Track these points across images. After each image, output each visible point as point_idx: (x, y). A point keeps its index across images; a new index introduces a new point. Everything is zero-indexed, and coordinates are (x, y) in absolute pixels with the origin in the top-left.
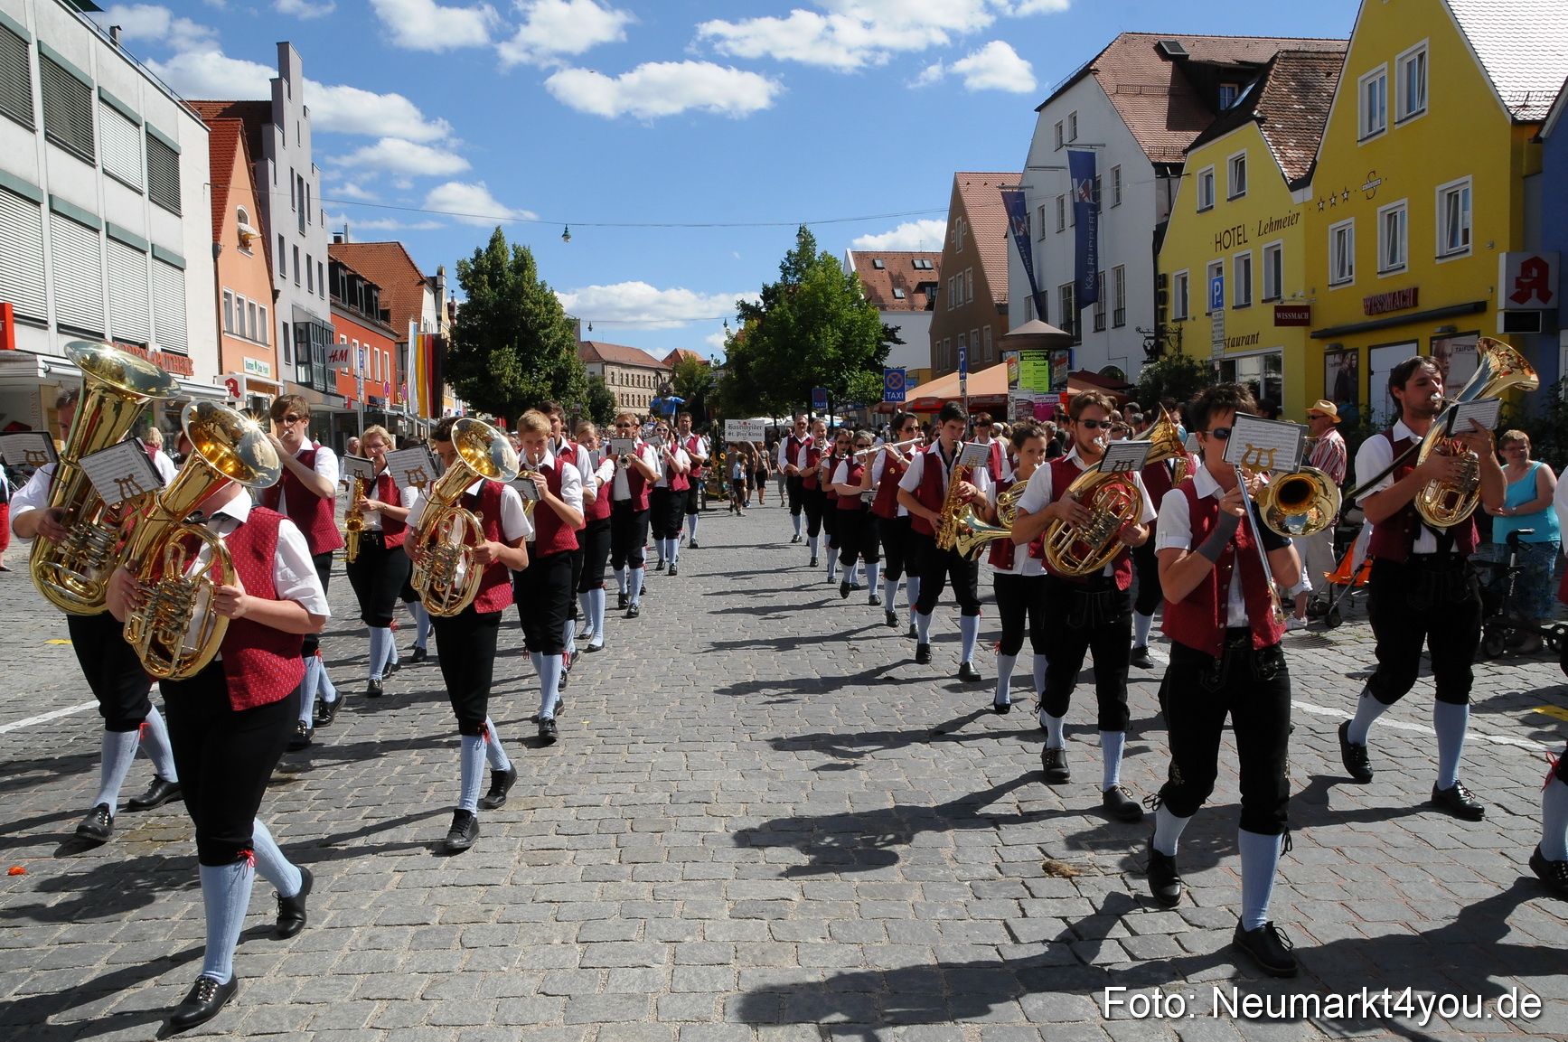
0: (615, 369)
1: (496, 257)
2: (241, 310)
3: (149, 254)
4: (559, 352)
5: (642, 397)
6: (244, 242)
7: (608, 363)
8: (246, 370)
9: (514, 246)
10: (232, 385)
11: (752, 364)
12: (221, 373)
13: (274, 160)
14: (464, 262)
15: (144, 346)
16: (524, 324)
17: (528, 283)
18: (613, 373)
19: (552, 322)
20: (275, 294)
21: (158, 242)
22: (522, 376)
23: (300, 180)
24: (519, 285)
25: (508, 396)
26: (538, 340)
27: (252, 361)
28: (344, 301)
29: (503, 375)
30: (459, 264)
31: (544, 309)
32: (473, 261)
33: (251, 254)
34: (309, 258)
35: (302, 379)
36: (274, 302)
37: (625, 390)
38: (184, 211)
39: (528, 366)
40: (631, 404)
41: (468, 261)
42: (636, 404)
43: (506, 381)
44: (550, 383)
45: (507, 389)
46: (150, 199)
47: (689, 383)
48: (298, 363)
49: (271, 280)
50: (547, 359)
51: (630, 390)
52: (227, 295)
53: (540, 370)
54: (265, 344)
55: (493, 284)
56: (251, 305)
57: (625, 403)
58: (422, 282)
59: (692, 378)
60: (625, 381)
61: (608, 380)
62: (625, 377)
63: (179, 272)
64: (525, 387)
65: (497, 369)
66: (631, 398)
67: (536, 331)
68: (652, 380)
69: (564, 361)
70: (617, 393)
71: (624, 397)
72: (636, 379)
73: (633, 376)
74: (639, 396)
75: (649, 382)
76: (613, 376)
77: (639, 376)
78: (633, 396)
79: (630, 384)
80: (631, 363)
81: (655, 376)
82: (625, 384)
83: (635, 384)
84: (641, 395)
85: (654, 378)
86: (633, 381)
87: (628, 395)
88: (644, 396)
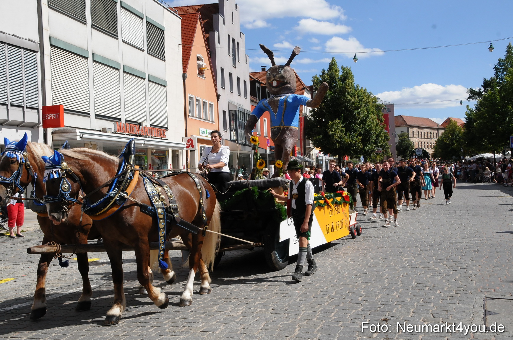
0: (415, 130)
1: (332, 74)
2: (198, 105)
3: (147, 80)
4: (366, 122)
5: (429, 143)
6: (201, 72)
7: (411, 126)
8: (201, 134)
9: (342, 67)
10: (190, 142)
11: (475, 124)
12: (186, 136)
13: (218, 31)
14: (316, 77)
15: (140, 124)
16: (346, 107)
17: (349, 86)
18: (413, 132)
19: (360, 107)
20: (218, 97)
21: (152, 73)
22: (345, 134)
23: (233, 40)
24: (344, 87)
25: (338, 145)
26: (354, 116)
27: (204, 130)
28: (259, 99)
29: (335, 134)
30: (314, 78)
31: (357, 99)
32: (321, 76)
33: (205, 78)
34: (238, 79)
35: (234, 138)
36: (218, 100)
37: (420, 140)
38: (166, 59)
39: (348, 129)
41: (318, 76)
43: (336, 137)
44: (360, 138)
45: (337, 141)
46: (148, 53)
47: (452, 135)
48: (231, 130)
49: (216, 90)
50: (360, 125)
51: (423, 140)
52: (190, 98)
53: (355, 131)
54: (212, 121)
55: (331, 88)
56: (205, 103)
58: (304, 88)
59: (454, 133)
60: (420, 135)
61: (411, 135)
62: (420, 133)
63: (164, 87)
64: (347, 140)
65: (332, 131)
66: (423, 144)
67: (353, 111)
68: (435, 135)
69: (368, 126)
70: (416, 142)
71: (420, 144)
72: (426, 134)
73: (424, 132)
74: (428, 143)
75: (434, 136)
76: (414, 133)
77: (428, 133)
78: (425, 143)
79: (423, 137)
80: (424, 126)
81: (437, 132)
82: (420, 137)
83: (426, 136)
84: (429, 142)
85: (436, 133)
86: (424, 135)
87: (422, 143)
88: (431, 143)
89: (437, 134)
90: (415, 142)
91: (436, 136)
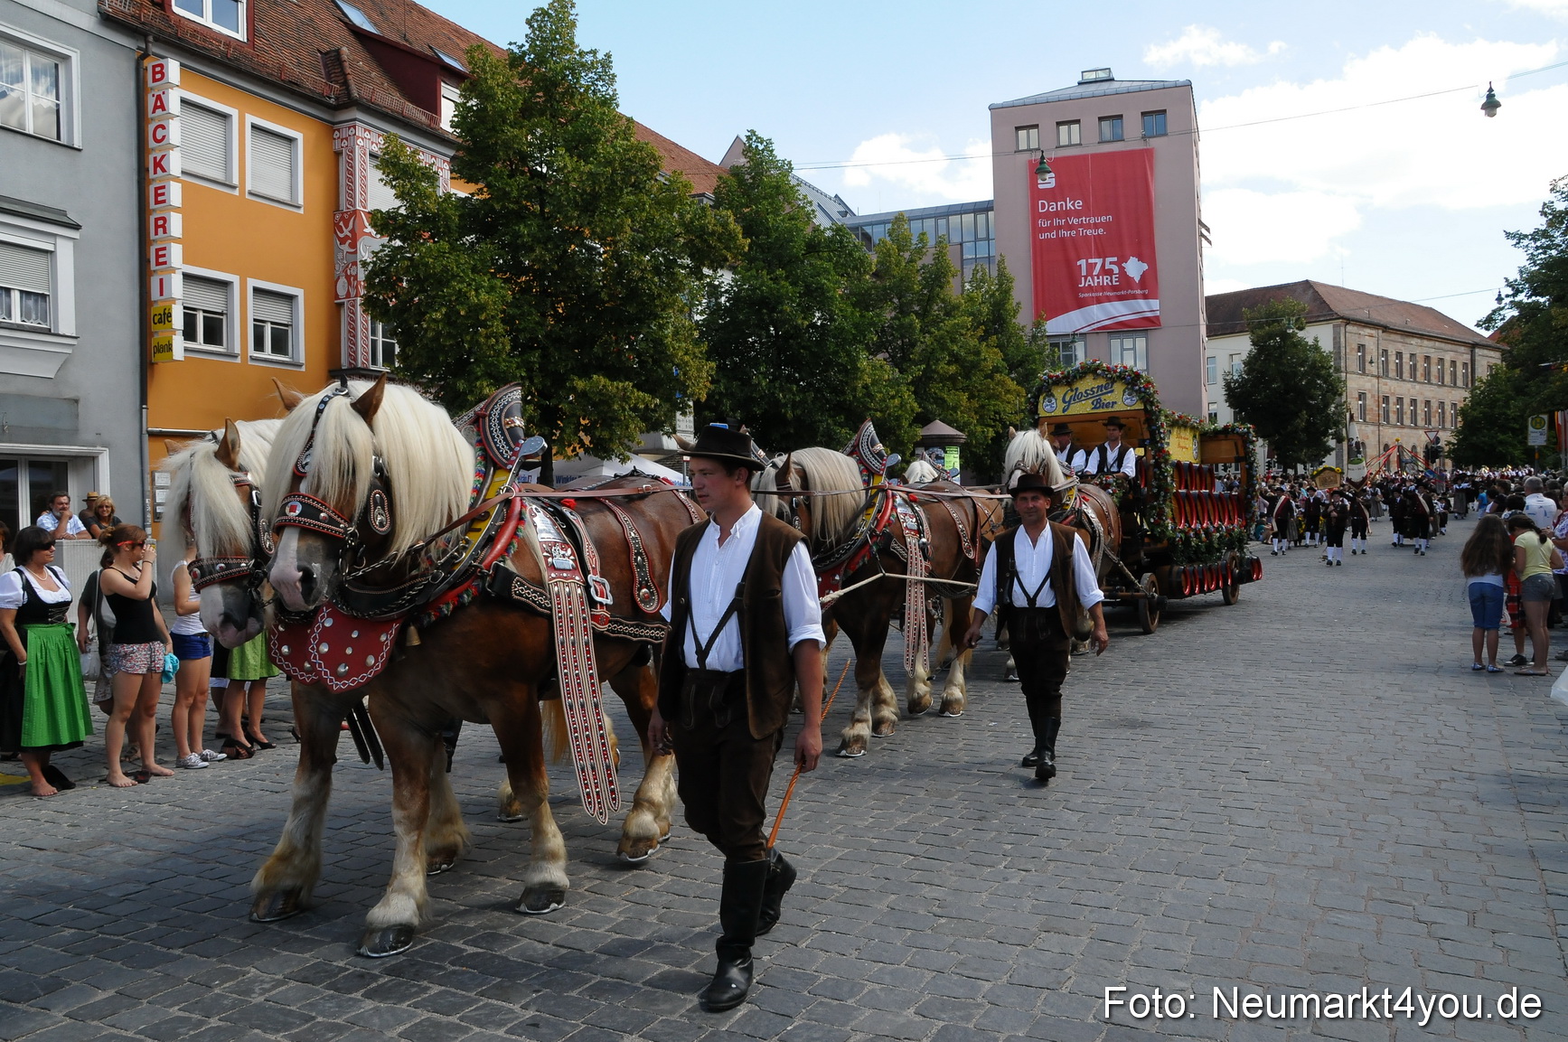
5: (1434, 405)
7: (1348, 321)
18: (1361, 348)
37: (1392, 387)
40: (1407, 421)
42: (1421, 422)
51: (1407, 390)
57: (1393, 417)
60: (1392, 367)
61: (1352, 361)
62: (1392, 358)
66: (1407, 408)
68: (1460, 370)
70: (1373, 396)
71: (1391, 405)
72: (1421, 366)
73: (1412, 356)
74: (1428, 403)
75: (1454, 374)
76: (1364, 356)
77: (1427, 358)
78: (1414, 402)
79: (1406, 375)
80: (1408, 327)
81: (1467, 358)
82: (1392, 374)
83: (1418, 374)
84: (1433, 401)
85: (1465, 365)
86: (1414, 369)
87: (1400, 400)
88: (1442, 404)
89: (1467, 370)
90: (1369, 396)
91: (1465, 375)
